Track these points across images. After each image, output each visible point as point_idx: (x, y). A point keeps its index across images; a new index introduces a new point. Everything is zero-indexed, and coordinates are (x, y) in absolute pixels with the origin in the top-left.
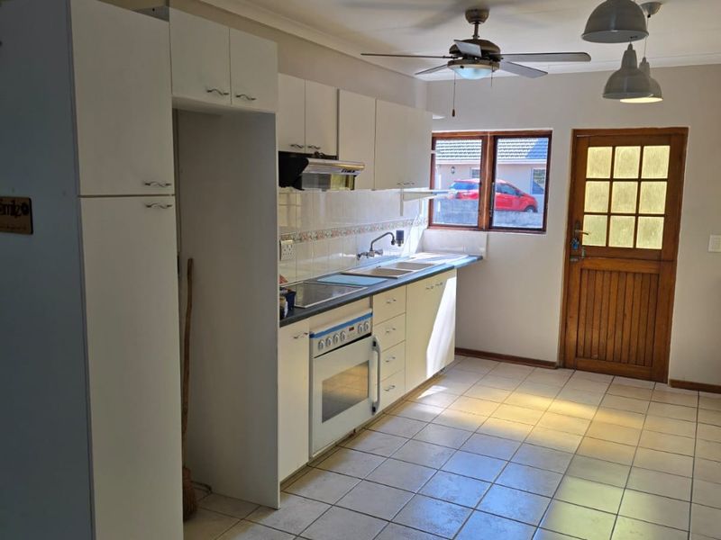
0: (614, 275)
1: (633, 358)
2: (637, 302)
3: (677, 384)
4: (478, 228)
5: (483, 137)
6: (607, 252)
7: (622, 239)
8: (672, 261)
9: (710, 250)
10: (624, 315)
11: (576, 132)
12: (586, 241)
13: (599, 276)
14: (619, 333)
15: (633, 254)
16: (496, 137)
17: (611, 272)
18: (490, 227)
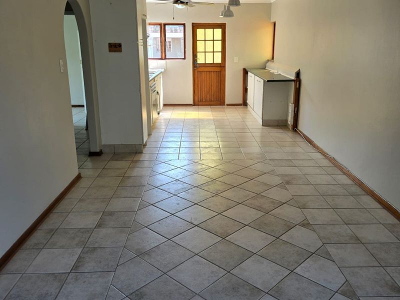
0: (208, 72)
1: (215, 100)
2: (215, 81)
3: (228, 105)
4: (161, 59)
5: (160, 24)
6: (205, 65)
7: (209, 60)
8: (224, 67)
9: (235, 61)
10: (212, 86)
11: (193, 24)
12: (199, 62)
13: (203, 73)
14: (210, 92)
15: (213, 65)
16: (165, 25)
17: (207, 72)
18: (166, 59)
